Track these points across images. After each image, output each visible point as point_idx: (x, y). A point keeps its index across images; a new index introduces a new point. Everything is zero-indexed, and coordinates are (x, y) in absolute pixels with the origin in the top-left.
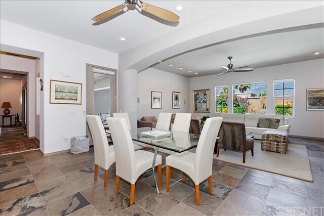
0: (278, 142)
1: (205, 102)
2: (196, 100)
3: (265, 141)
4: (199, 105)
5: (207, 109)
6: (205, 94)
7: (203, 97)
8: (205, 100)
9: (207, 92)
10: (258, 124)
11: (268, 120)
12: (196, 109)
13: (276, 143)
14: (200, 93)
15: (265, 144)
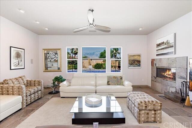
0: (155, 110)
1: (57, 61)
2: (46, 58)
3: (143, 112)
4: (49, 64)
5: (59, 69)
6: (56, 54)
7: (54, 56)
8: (57, 59)
9: (58, 52)
10: (108, 82)
11: (116, 78)
12: (46, 68)
13: (153, 112)
14: (50, 52)
15: (143, 115)
